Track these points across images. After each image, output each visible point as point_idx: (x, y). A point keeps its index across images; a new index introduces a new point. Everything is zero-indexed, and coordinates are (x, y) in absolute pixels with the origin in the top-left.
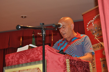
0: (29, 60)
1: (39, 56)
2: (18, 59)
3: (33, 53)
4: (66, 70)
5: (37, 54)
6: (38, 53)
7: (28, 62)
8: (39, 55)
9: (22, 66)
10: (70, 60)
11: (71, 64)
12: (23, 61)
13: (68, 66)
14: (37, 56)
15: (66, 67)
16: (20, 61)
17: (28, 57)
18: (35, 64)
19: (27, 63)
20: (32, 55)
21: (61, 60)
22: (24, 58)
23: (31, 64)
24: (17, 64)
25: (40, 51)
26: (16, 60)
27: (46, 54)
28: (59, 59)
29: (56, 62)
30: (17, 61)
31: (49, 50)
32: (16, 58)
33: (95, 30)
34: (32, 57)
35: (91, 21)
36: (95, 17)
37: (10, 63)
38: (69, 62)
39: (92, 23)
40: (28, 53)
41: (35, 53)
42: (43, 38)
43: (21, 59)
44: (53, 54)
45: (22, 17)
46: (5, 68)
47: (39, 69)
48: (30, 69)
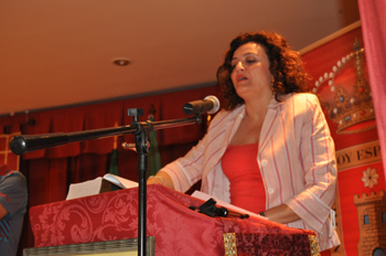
0: (99, 232)
1: (130, 221)
2: (68, 225)
3: (113, 208)
5: (124, 212)
6: (129, 211)
7: (97, 240)
8: (132, 217)
9: (78, 250)
10: (239, 236)
11: (241, 249)
12: (83, 233)
14: (125, 220)
16: (74, 235)
17: (97, 220)
19: (92, 244)
20: (109, 217)
21: (206, 236)
22: (84, 225)
24: (64, 243)
25: (133, 203)
26: (62, 227)
27: (154, 215)
28: (199, 236)
29: (189, 243)
30: (64, 233)
31: (164, 202)
32: (59, 221)
33: (339, 105)
34: (110, 222)
35: (326, 75)
36: (339, 63)
37: (44, 237)
38: (234, 245)
39: (330, 83)
40: (97, 207)
41: (119, 210)
42: (140, 163)
43: (75, 226)
44: (178, 216)
45: (117, 63)
46: (28, 254)
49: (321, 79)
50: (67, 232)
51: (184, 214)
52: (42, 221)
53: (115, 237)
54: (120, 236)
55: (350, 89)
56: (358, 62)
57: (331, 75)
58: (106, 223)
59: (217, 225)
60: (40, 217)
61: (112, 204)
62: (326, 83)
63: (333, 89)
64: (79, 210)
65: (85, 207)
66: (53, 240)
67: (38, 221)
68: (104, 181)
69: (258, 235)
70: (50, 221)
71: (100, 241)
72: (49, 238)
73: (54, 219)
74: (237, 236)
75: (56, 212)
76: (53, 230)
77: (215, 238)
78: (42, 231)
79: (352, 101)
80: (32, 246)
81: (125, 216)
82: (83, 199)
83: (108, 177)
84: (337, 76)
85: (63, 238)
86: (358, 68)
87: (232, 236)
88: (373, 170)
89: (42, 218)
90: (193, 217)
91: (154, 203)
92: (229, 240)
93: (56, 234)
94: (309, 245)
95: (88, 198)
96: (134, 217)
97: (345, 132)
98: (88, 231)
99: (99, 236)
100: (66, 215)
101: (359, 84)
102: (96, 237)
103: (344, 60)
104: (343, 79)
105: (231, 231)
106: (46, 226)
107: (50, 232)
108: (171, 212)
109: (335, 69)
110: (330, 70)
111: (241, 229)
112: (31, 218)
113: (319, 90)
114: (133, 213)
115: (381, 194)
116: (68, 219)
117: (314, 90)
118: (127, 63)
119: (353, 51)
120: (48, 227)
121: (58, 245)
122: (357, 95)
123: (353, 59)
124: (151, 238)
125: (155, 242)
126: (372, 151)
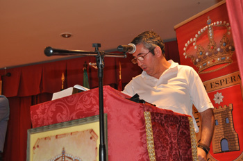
0: (74, 115)
1: (92, 107)
2: (55, 113)
3: (82, 101)
4: (145, 132)
5: (88, 102)
6: (91, 102)
7: (72, 119)
8: (93, 105)
9: (62, 126)
10: (152, 114)
11: (153, 120)
12: (64, 117)
13: (149, 125)
14: (89, 107)
15: (145, 128)
16: (58, 118)
17: (72, 109)
18: (86, 121)
19: (70, 122)
20: (80, 106)
21: (136, 113)
22: (65, 112)
23: (77, 123)
24: (53, 123)
25: (94, 97)
26: (51, 115)
27: (106, 102)
28: (131, 113)
29: (126, 117)
30: (52, 118)
31: (112, 95)
32: (49, 111)
33: (199, 57)
34: (80, 109)
35: (191, 40)
36: (199, 32)
37: (40, 122)
38: (150, 118)
39: (194, 44)
40: (72, 101)
41: (85, 102)
42: (99, 73)
43: (59, 114)
44: (120, 102)
45: (64, 36)
46: (30, 131)
47: (94, 132)
48: (77, 132)
49: (188, 42)
50: (54, 118)
51: (122, 101)
52: (38, 113)
53: (83, 116)
54: (87, 116)
55: (206, 47)
56: (210, 31)
57: (195, 39)
58: (78, 110)
59: (140, 107)
60: (37, 111)
61: (81, 99)
62: (191, 44)
63: (195, 47)
64: (61, 104)
65: (65, 102)
66: (46, 123)
67: (36, 113)
68: (74, 89)
69: (162, 114)
70: (43, 112)
71: (74, 120)
72: (43, 122)
73: (46, 111)
75: (47, 107)
76: (45, 117)
77: (140, 114)
78: (39, 119)
79: (207, 54)
80: (32, 127)
81: (89, 104)
82: (63, 98)
83: (77, 87)
84: (197, 40)
85: (52, 121)
86: (211, 35)
87: (149, 113)
88: (220, 94)
90: (127, 103)
91: (106, 96)
92: (147, 115)
93: (48, 119)
94: (188, 123)
95: (67, 98)
96: (95, 105)
97: (203, 72)
98: (67, 116)
99: (74, 117)
100: (53, 108)
101: (211, 44)
103: (202, 30)
104: (201, 42)
105: (148, 111)
106: (41, 116)
107: (44, 119)
108: (116, 100)
109: (196, 36)
110: (194, 37)
111: (153, 109)
112: (31, 112)
113: (188, 48)
114: (94, 102)
115: (225, 107)
116: (54, 110)
117: (185, 49)
118: (69, 36)
119: (207, 25)
120: (42, 116)
121: (48, 125)
122: (210, 50)
123: (207, 30)
124: (105, 114)
125: (107, 116)
126: (219, 83)
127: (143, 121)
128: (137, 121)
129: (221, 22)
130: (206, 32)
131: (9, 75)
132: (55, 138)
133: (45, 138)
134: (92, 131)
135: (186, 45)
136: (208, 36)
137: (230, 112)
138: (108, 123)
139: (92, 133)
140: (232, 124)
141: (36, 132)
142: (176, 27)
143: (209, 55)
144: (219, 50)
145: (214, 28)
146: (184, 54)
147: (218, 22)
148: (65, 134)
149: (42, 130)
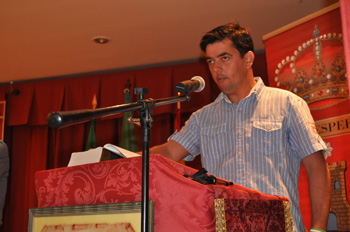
0: (101, 195)
1: (131, 186)
2: (72, 188)
3: (115, 174)
5: (125, 178)
6: (130, 178)
7: (99, 202)
8: (133, 184)
9: (82, 212)
11: (228, 213)
12: (86, 197)
13: (221, 219)
14: (127, 185)
15: (214, 225)
16: (77, 198)
17: (99, 185)
18: (120, 209)
19: (96, 206)
20: (111, 182)
21: (200, 201)
22: (87, 189)
23: (106, 210)
24: (68, 204)
25: (134, 170)
26: (66, 190)
27: (153, 181)
28: (193, 200)
29: (184, 206)
30: (67, 195)
31: (163, 171)
32: (64, 185)
33: (299, 85)
34: (112, 187)
35: (288, 58)
36: (300, 48)
37: (49, 199)
38: (223, 209)
39: (291, 65)
40: (100, 173)
41: (120, 176)
42: (144, 136)
43: (78, 190)
44: (175, 183)
45: (97, 41)
46: (34, 213)
47: (132, 229)
48: (106, 224)
49: (283, 62)
50: (70, 195)
52: (47, 184)
53: (117, 200)
54: (122, 199)
55: (309, 72)
56: (317, 48)
57: (293, 58)
58: (108, 188)
59: (209, 192)
60: (45, 180)
61: (114, 171)
62: (287, 65)
63: (294, 71)
64: (82, 175)
65: (89, 174)
66: (58, 201)
67: (43, 184)
68: (105, 150)
69: (243, 200)
70: (54, 184)
71: (102, 203)
72: (54, 200)
73: (59, 183)
74: (226, 201)
75: (60, 177)
76: (57, 193)
77: (207, 203)
78: (47, 194)
79: (311, 82)
80: (36, 206)
81: (127, 182)
82: (86, 166)
83: (108, 147)
84: (298, 59)
85: (67, 199)
86: (317, 53)
87: (221, 201)
88: (329, 144)
89: (47, 182)
90: (188, 184)
91: (154, 171)
92: (219, 205)
93: (61, 197)
94: (283, 210)
95: (92, 165)
96: (135, 183)
98: (91, 194)
99: (101, 199)
100: (70, 179)
101: (317, 67)
102: (98, 199)
103: (304, 45)
104: (302, 63)
105: (220, 197)
106: (50, 189)
107: (55, 195)
108: (169, 179)
109: (296, 53)
110: (291, 54)
111: (229, 195)
112: (36, 181)
113: (282, 71)
114: (134, 179)
115: (335, 164)
116: (72, 183)
117: (277, 71)
118: (106, 41)
119: (313, 38)
120: (52, 189)
121: (62, 206)
122: (315, 76)
123: (313, 45)
124: (151, 202)
125: (154, 205)
126: (328, 127)
127: (211, 214)
128: (202, 214)
129: (335, 34)
130: (311, 48)
131: (17, 92)
132: (70, 228)
133: (56, 227)
134: (129, 226)
135: (279, 66)
136: (314, 55)
137: (342, 173)
138: (156, 216)
139: (129, 229)
140: (344, 192)
141: (42, 214)
142: (265, 37)
143: (315, 84)
144: (329, 77)
145: (324, 43)
146: (276, 79)
147: (329, 35)
148: (86, 225)
149: (52, 214)
